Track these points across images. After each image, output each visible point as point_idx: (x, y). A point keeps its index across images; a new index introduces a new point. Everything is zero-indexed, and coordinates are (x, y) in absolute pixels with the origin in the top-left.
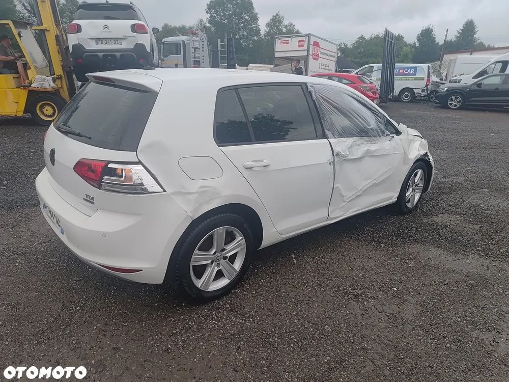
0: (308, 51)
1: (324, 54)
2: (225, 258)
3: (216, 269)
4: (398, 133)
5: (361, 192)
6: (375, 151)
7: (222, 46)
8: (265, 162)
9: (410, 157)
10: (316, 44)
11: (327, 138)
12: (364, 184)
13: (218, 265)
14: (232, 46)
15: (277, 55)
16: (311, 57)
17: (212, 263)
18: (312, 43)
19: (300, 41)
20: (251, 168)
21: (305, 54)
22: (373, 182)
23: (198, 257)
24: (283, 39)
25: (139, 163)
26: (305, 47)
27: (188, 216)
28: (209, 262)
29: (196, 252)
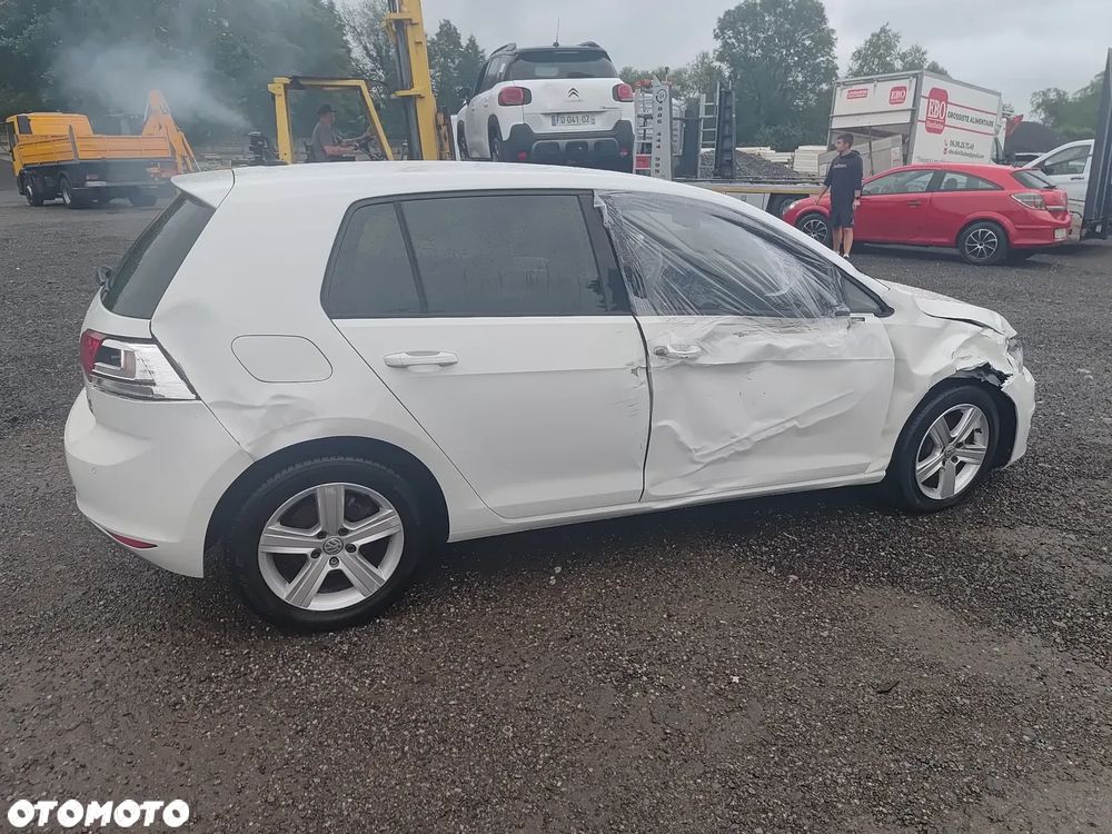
0: (914, 112)
1: (960, 117)
2: (351, 549)
3: (329, 568)
4: (884, 310)
5: (748, 446)
6: (791, 351)
7: (708, 110)
8: (444, 357)
9: (914, 371)
10: (939, 95)
11: (634, 315)
12: (756, 428)
13: (334, 561)
14: (730, 107)
15: (836, 124)
16: (920, 128)
17: (316, 554)
18: (926, 91)
19: (895, 89)
20: (404, 367)
21: (906, 118)
22: (788, 425)
23: (278, 538)
24: (854, 87)
25: (153, 340)
26: (908, 104)
27: (242, 451)
28: (307, 551)
29: (273, 526)
